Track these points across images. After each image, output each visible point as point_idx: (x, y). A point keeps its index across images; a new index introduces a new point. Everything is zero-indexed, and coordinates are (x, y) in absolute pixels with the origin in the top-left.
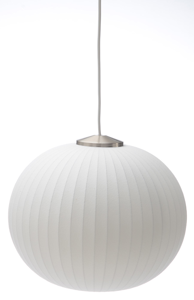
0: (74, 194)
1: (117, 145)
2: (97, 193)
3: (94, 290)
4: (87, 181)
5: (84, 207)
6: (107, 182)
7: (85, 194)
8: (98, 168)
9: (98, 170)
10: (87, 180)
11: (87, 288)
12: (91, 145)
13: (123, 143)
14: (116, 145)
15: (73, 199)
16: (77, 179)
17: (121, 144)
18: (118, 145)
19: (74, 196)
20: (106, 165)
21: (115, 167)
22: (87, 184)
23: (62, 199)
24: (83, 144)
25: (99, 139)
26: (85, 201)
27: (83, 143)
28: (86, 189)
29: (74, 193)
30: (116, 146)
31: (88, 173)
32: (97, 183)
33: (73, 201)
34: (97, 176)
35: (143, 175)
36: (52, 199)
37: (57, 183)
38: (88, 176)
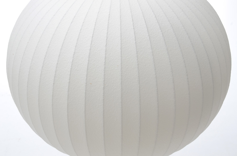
0: (87, 76)
4: (106, 54)
5: (104, 95)
6: (137, 53)
7: (104, 75)
10: (106, 51)
15: (86, 83)
16: (90, 49)
19: (87, 78)
20: (133, 24)
21: (146, 26)
22: (105, 58)
23: (69, 82)
28: (105, 68)
29: (87, 74)
31: (107, 39)
32: (121, 56)
33: (86, 86)
35: (187, 34)
36: (54, 80)
37: (60, 55)
38: (106, 45)
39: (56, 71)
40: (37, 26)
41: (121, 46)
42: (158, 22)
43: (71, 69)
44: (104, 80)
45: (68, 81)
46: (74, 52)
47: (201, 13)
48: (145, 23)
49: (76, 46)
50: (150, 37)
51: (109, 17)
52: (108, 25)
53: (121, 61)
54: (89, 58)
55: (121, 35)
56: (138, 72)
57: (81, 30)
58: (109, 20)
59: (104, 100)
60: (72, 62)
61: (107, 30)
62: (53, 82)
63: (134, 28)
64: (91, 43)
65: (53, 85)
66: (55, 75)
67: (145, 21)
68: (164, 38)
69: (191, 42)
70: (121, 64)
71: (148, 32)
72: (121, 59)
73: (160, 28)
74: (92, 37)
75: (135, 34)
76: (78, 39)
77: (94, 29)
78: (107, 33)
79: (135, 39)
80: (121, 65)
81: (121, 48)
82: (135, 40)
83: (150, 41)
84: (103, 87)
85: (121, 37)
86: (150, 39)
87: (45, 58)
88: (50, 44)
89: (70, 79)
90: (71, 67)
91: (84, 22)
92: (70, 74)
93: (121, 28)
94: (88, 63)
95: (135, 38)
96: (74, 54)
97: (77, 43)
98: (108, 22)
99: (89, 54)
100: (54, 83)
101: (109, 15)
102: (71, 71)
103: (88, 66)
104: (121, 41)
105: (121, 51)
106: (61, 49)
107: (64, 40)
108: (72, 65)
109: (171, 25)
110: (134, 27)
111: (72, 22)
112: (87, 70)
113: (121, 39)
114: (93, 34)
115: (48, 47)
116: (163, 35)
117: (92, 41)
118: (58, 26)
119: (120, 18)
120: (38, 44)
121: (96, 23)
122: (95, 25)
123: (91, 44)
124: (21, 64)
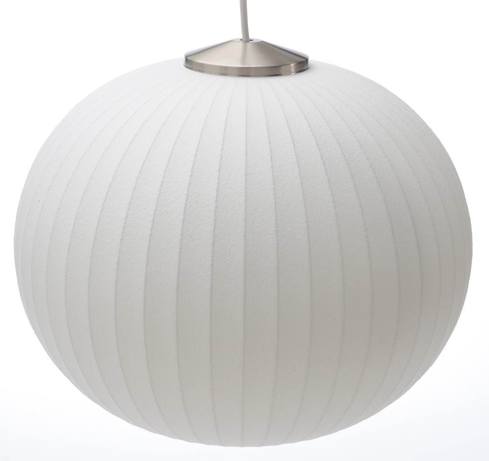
0: (183, 222)
1: (293, 70)
2: (246, 217)
3: (243, 442)
4: (218, 183)
5: (213, 256)
6: (274, 184)
7: (215, 219)
8: (246, 144)
9: (246, 151)
10: (219, 179)
11: (221, 438)
12: (225, 71)
13: (307, 60)
14: (290, 69)
15: (182, 235)
16: (191, 176)
17: (302, 64)
18: (296, 69)
19: (183, 226)
20: (269, 135)
21: (292, 139)
22: (218, 191)
23: (151, 235)
24: (201, 68)
25: (245, 51)
26: (213, 242)
27: (202, 65)
28: (216, 207)
29: (184, 219)
30: (289, 73)
31: (221, 160)
32: (246, 188)
33: (181, 239)
34: (246, 167)
35: (368, 159)
36: (123, 233)
37: (135, 187)
38: (220, 168)
39: (126, 217)
40: (92, 144)
41: (246, 170)
42: (313, 134)
43: (155, 210)
44: (214, 229)
45: (149, 233)
46: (162, 182)
47: (399, 129)
48: (291, 134)
49: (165, 171)
50: (297, 158)
51: (226, 123)
52: (224, 136)
53: (245, 196)
54: (188, 191)
55: (246, 154)
56: (276, 216)
57: (175, 144)
58: (225, 128)
59: (212, 265)
60: (158, 198)
61: (222, 145)
62: (121, 237)
63: (270, 143)
64: (193, 166)
65: (121, 242)
66: (125, 223)
67: (291, 133)
68: (323, 162)
69: (374, 173)
70: (246, 201)
71: (295, 149)
72: (246, 192)
73: (317, 145)
74: (195, 156)
75: (271, 152)
76: (169, 159)
77: (199, 143)
78: (222, 149)
79: (271, 160)
80: (244, 203)
81: (246, 174)
82: (272, 162)
83: (299, 165)
84: (212, 240)
85: (246, 156)
86: (297, 161)
87: (106, 195)
88: (117, 170)
89: (152, 229)
90: (156, 206)
91: (180, 132)
92: (153, 220)
93: (246, 141)
94: (187, 198)
95: (271, 158)
96: (161, 185)
97: (167, 166)
98: (225, 132)
99: (189, 184)
100: (121, 239)
101: (227, 120)
102: (154, 215)
103: (186, 204)
104: (246, 163)
105: (246, 179)
106: (138, 177)
107: (144, 162)
108: (157, 203)
109: (338, 142)
110: (269, 140)
111: (158, 133)
112: (185, 211)
113: (246, 159)
114: (197, 151)
115: (114, 176)
116: (322, 157)
117: (194, 163)
118: (133, 140)
119: (246, 124)
120: (93, 173)
121: (202, 133)
122: (201, 136)
123: (193, 168)
124: (57, 214)
